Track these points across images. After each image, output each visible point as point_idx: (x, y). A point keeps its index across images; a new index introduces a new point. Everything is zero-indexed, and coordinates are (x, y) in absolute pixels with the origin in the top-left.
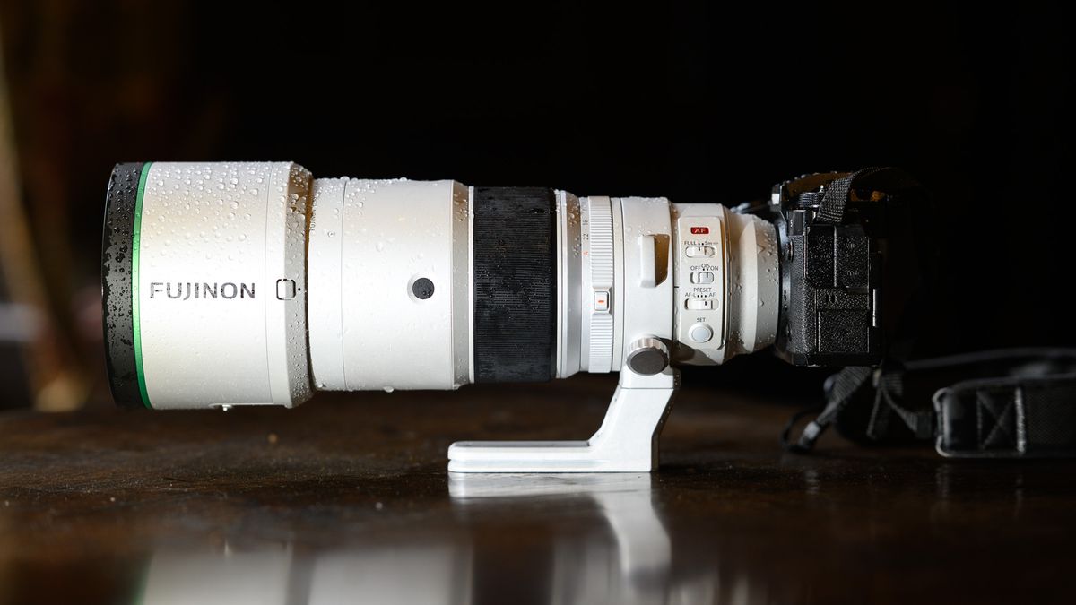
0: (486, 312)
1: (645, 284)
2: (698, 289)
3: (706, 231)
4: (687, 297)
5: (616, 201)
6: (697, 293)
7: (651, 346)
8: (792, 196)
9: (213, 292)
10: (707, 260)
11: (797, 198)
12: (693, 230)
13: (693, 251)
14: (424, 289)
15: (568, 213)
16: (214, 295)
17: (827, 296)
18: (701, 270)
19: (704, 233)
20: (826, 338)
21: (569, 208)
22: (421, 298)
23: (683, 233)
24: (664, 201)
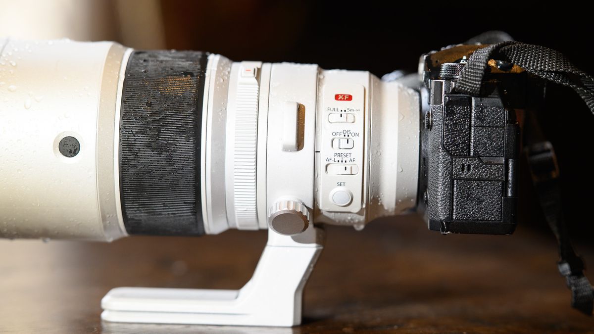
0: (131, 172)
1: (286, 148)
2: (339, 155)
3: (350, 98)
4: (328, 162)
6: (337, 158)
7: (291, 208)
8: (434, 66)
10: (348, 127)
11: (439, 69)
12: (337, 97)
13: (335, 117)
14: (70, 147)
15: (217, 77)
17: (463, 165)
18: (342, 136)
19: (347, 100)
20: (461, 206)
21: (218, 72)
22: (66, 156)
23: (327, 99)
24: (312, 69)
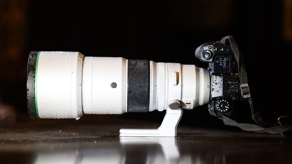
1: (174, 85)
3: (190, 104)
5: (166, 64)
7: (175, 102)
24: (179, 64)
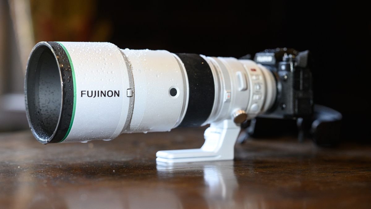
2: (257, 92)
9: (104, 94)
16: (105, 96)
